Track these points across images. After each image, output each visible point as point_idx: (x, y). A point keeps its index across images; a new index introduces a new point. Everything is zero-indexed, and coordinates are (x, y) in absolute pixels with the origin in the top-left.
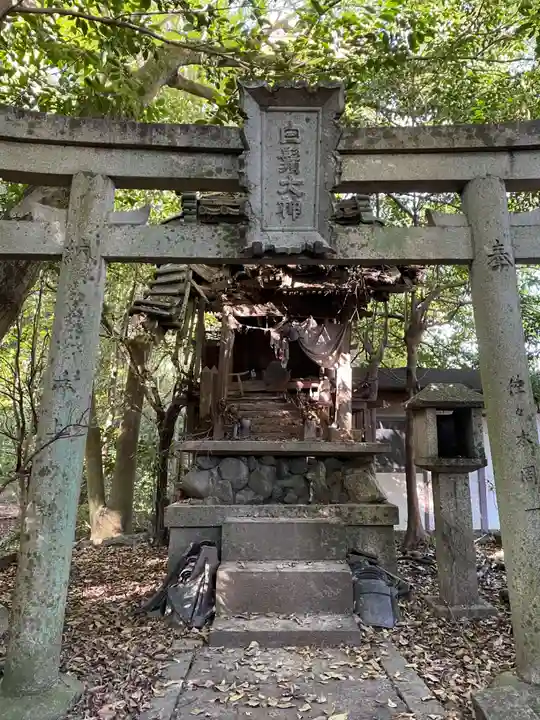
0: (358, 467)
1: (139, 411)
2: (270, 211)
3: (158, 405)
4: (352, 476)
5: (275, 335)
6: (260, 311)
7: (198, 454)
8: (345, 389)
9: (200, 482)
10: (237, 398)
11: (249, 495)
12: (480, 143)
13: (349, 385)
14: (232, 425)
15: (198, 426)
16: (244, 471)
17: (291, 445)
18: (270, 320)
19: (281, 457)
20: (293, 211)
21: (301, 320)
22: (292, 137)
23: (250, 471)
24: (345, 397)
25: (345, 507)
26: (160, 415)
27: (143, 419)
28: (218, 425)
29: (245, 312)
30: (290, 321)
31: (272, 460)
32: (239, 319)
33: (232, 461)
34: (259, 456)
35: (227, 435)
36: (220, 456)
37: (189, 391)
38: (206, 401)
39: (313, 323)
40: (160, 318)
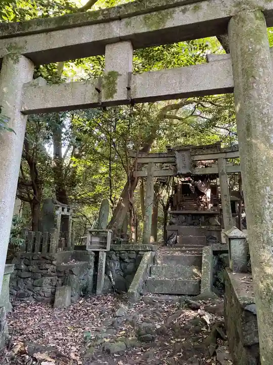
0: (212, 217)
1: (158, 206)
2: (181, 168)
3: (163, 205)
4: (211, 219)
5: (191, 185)
6: (187, 179)
7: (173, 214)
8: (208, 198)
9: (174, 220)
10: (183, 201)
11: (186, 224)
12: (219, 152)
13: (210, 197)
14: (180, 207)
15: (173, 208)
16: (184, 218)
17: (195, 212)
18: (189, 181)
19: (193, 215)
20: (185, 167)
21: (197, 181)
22: (183, 156)
23: (185, 218)
24: (209, 200)
25: (208, 227)
26: (164, 207)
27: (159, 208)
28: (178, 207)
29: (183, 180)
30: (194, 181)
31: (190, 216)
32: (182, 182)
33: (181, 216)
34: (188, 214)
35: (180, 209)
36: (178, 215)
37: (171, 199)
38: (175, 203)
39: (200, 181)
40: (163, 183)
